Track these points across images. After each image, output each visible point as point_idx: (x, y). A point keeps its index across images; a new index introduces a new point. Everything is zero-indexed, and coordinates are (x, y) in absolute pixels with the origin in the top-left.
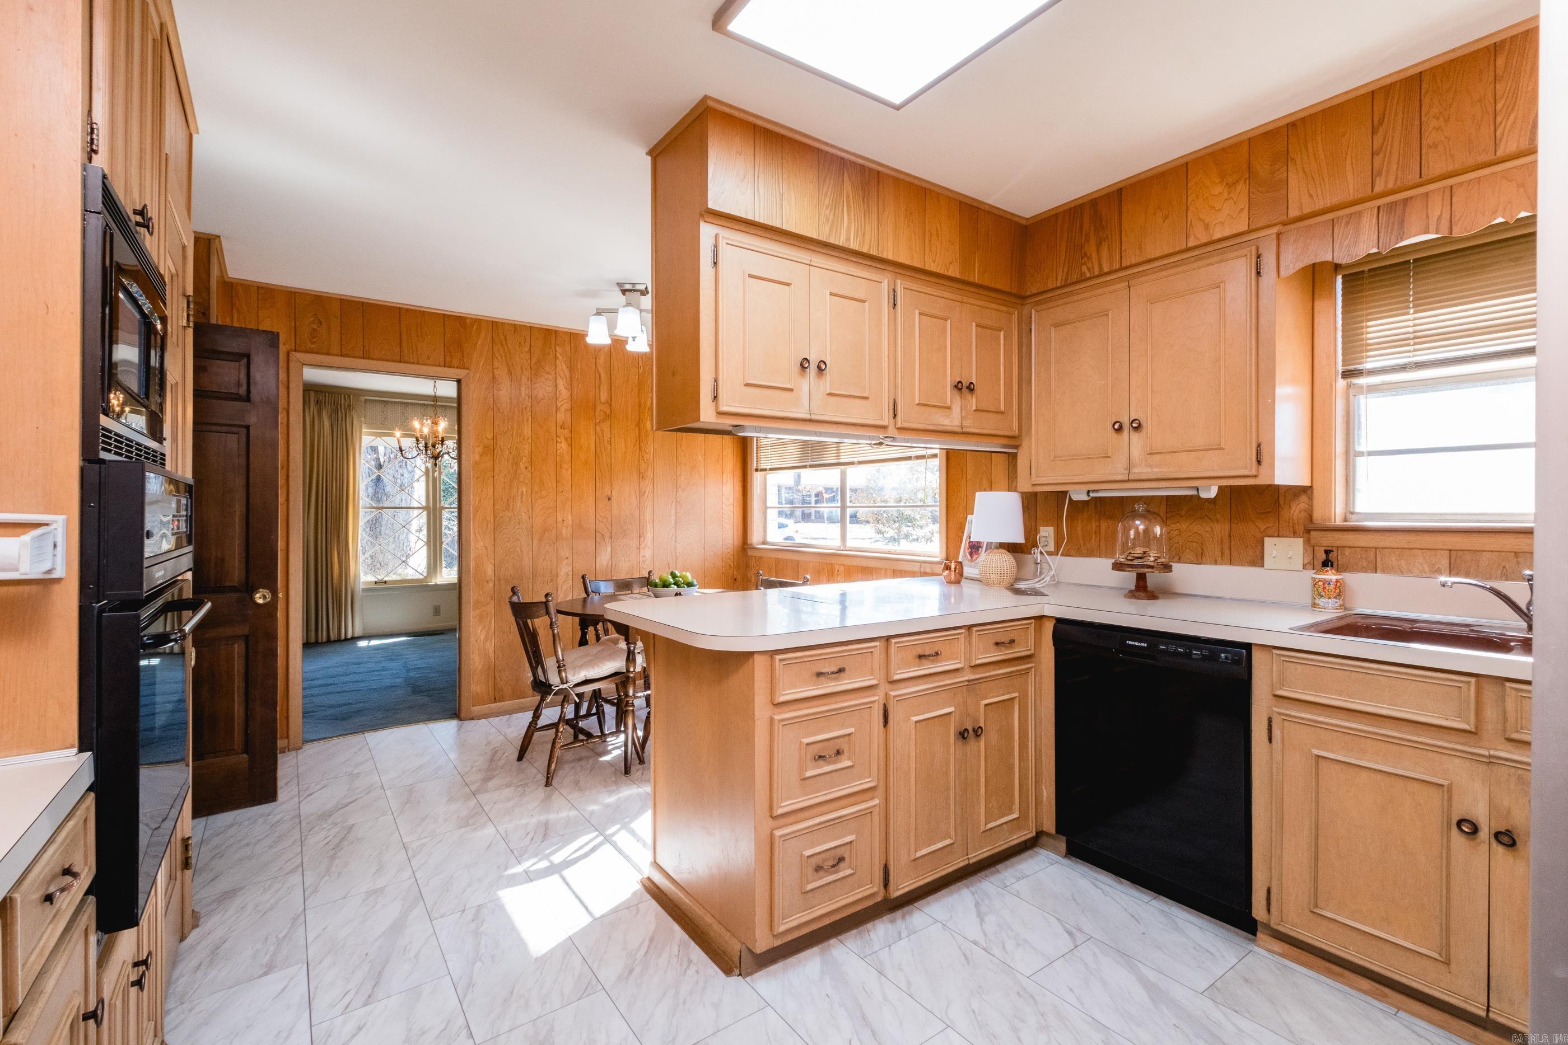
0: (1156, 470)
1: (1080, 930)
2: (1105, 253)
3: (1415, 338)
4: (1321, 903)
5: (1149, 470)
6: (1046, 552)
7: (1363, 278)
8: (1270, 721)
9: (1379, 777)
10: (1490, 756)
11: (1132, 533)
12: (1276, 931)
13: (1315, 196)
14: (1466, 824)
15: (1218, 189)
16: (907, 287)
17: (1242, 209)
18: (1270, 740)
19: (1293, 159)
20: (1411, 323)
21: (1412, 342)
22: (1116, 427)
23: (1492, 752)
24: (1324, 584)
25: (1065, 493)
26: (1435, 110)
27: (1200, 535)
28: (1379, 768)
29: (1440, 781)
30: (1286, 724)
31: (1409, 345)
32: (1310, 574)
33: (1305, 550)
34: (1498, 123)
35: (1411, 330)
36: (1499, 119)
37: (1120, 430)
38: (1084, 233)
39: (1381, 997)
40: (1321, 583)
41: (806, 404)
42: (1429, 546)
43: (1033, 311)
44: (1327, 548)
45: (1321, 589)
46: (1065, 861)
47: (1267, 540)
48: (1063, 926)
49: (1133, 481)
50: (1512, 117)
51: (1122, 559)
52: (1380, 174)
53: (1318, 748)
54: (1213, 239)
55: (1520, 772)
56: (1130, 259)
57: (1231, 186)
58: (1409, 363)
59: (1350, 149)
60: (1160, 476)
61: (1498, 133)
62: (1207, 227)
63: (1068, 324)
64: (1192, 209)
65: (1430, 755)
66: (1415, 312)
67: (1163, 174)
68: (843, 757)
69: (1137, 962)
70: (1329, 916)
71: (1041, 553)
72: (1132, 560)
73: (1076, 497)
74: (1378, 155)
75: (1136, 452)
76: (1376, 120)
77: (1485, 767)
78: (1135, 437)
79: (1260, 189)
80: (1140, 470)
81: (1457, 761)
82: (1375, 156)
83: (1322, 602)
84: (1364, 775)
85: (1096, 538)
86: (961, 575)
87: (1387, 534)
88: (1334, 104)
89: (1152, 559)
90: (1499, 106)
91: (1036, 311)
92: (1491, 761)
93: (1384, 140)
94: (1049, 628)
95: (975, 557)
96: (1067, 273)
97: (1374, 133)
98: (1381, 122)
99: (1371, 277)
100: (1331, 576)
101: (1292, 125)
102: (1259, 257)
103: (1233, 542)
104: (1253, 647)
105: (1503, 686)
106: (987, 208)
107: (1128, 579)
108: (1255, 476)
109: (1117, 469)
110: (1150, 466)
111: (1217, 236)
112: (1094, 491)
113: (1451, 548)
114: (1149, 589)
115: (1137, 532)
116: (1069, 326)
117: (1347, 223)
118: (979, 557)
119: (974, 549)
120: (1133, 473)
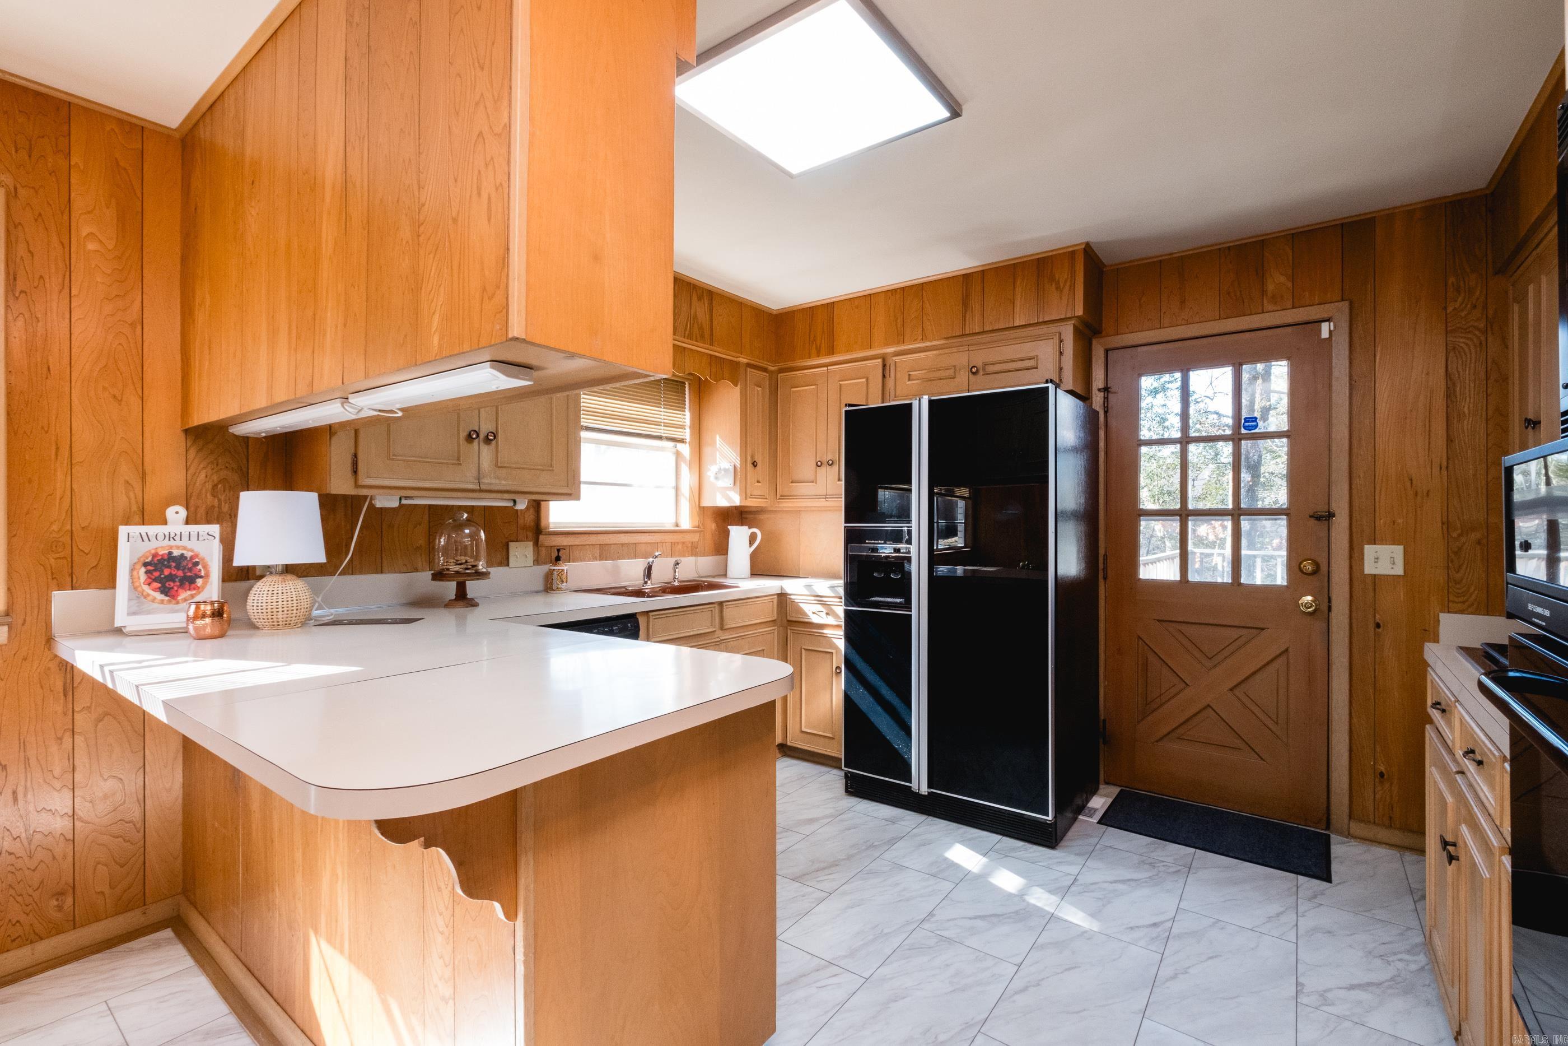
0: (503, 482)
5: (497, 481)
22: (473, 435)
23: (721, 638)
25: (365, 497)
33: (534, 551)
47: (511, 543)
49: (483, 491)
60: (508, 488)
73: (381, 503)
75: (486, 462)
78: (484, 448)
80: (488, 481)
104: (637, 615)
105: (722, 605)
108: (571, 494)
110: (497, 478)
112: (406, 498)
114: (468, 596)
118: (199, 593)
119: (174, 582)
120: (484, 484)
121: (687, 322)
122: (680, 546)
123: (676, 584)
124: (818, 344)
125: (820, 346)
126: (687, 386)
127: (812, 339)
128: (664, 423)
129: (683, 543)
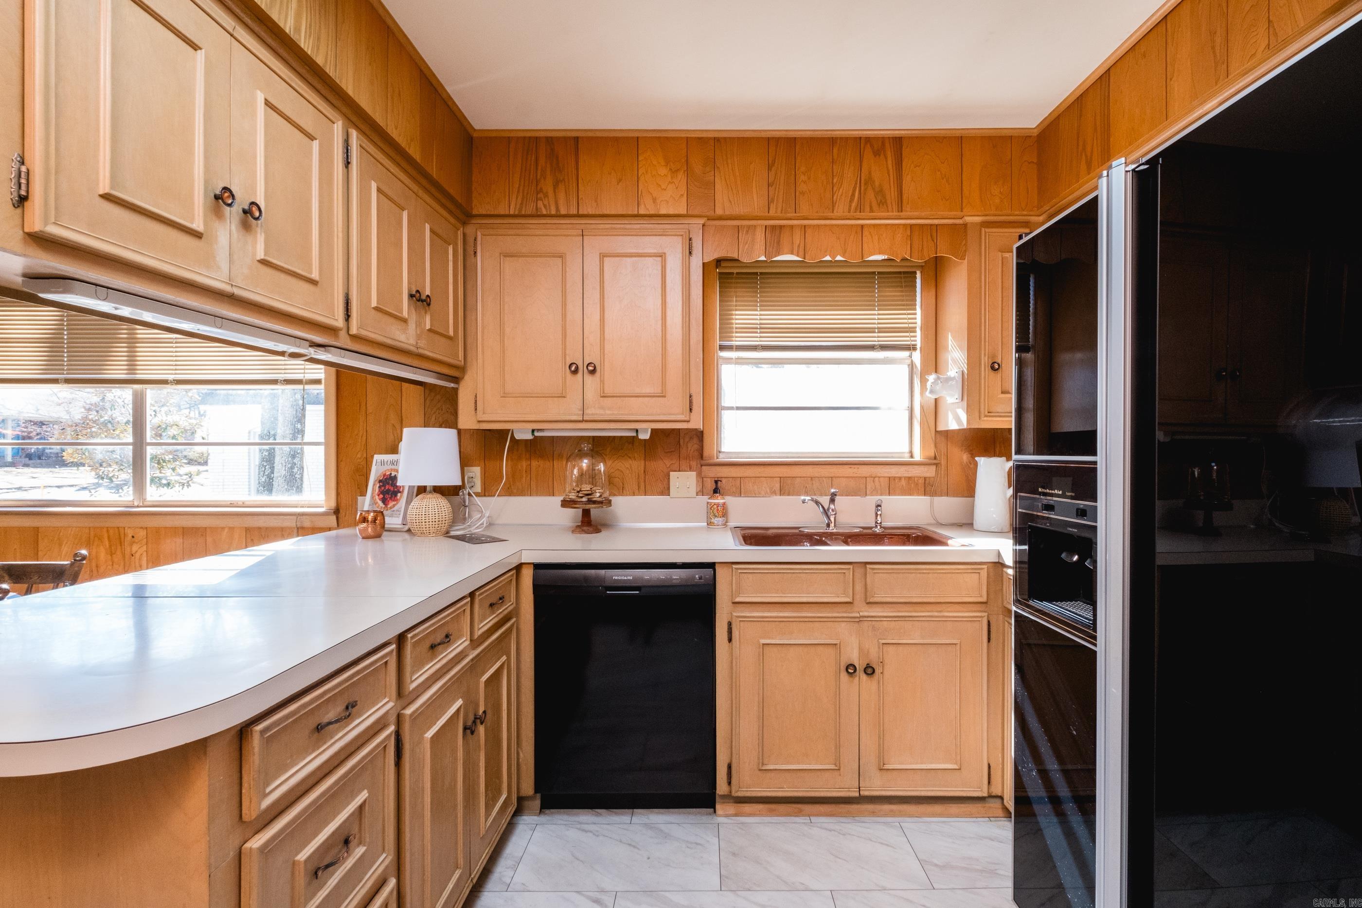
0: (608, 412)
1: (603, 891)
2: (562, 196)
3: (761, 328)
4: (766, 762)
5: (602, 412)
6: (474, 493)
7: (732, 278)
8: (730, 624)
9: (801, 648)
10: (861, 617)
11: (576, 471)
12: (738, 797)
13: (733, 202)
14: (851, 668)
15: (663, 171)
16: (364, 145)
17: (682, 195)
18: (730, 640)
19: (718, 167)
20: (758, 317)
21: (759, 331)
22: (573, 368)
23: (861, 614)
24: (718, 507)
25: (507, 431)
26: (803, 169)
27: (622, 471)
28: (801, 643)
29: (835, 642)
30: (742, 624)
31: (757, 333)
32: (705, 498)
33: (698, 481)
34: (834, 191)
35: (758, 322)
36: (835, 189)
37: (575, 372)
38: (539, 168)
39: (798, 814)
40: (715, 506)
41: (224, 266)
42: (769, 475)
43: (479, 234)
44: (716, 479)
45: (715, 511)
46: (543, 819)
47: (672, 473)
48: (589, 898)
49: (586, 421)
50: (841, 190)
51: (573, 496)
52: (773, 201)
53: (764, 638)
54: (660, 213)
55: (874, 623)
56: (587, 208)
57: (674, 172)
58: (758, 346)
59: (755, 175)
60: (612, 418)
61: (835, 198)
62: (654, 200)
63: (520, 256)
64: (642, 179)
65: (829, 624)
66: (761, 310)
67: (616, 140)
68: (352, 845)
69: (663, 893)
70: (772, 768)
71: (469, 494)
72: (582, 497)
73: (518, 436)
74: (772, 186)
75: (590, 395)
76: (770, 162)
77: (856, 625)
78: (589, 379)
79: (696, 183)
80: (592, 412)
81: (843, 624)
82: (770, 187)
83: (715, 520)
84: (792, 649)
85: (527, 476)
86: (383, 526)
87: (748, 467)
88: (745, 136)
89: (598, 495)
90: (835, 181)
91: (483, 235)
92: (860, 620)
93: (775, 178)
94: (527, 576)
95: (391, 504)
96: (522, 204)
97: (769, 169)
98: (773, 164)
99: (736, 278)
100: (719, 500)
101: (717, 140)
102: (690, 239)
103: (647, 477)
104: (716, 565)
105: (866, 568)
106: (444, 96)
107: (571, 515)
108: (688, 421)
109: (569, 409)
110: (602, 408)
111: (663, 211)
112: (538, 430)
113: (781, 476)
114: (592, 523)
115: (580, 469)
116: (520, 259)
117: (747, 231)
118: (397, 503)
119: (388, 494)
120: (587, 414)
121: (854, 191)
122: (903, 482)
123: (878, 530)
124: (1089, 154)
125: (1091, 158)
126: (918, 275)
127: (1081, 148)
128: (878, 328)
129: (909, 478)
